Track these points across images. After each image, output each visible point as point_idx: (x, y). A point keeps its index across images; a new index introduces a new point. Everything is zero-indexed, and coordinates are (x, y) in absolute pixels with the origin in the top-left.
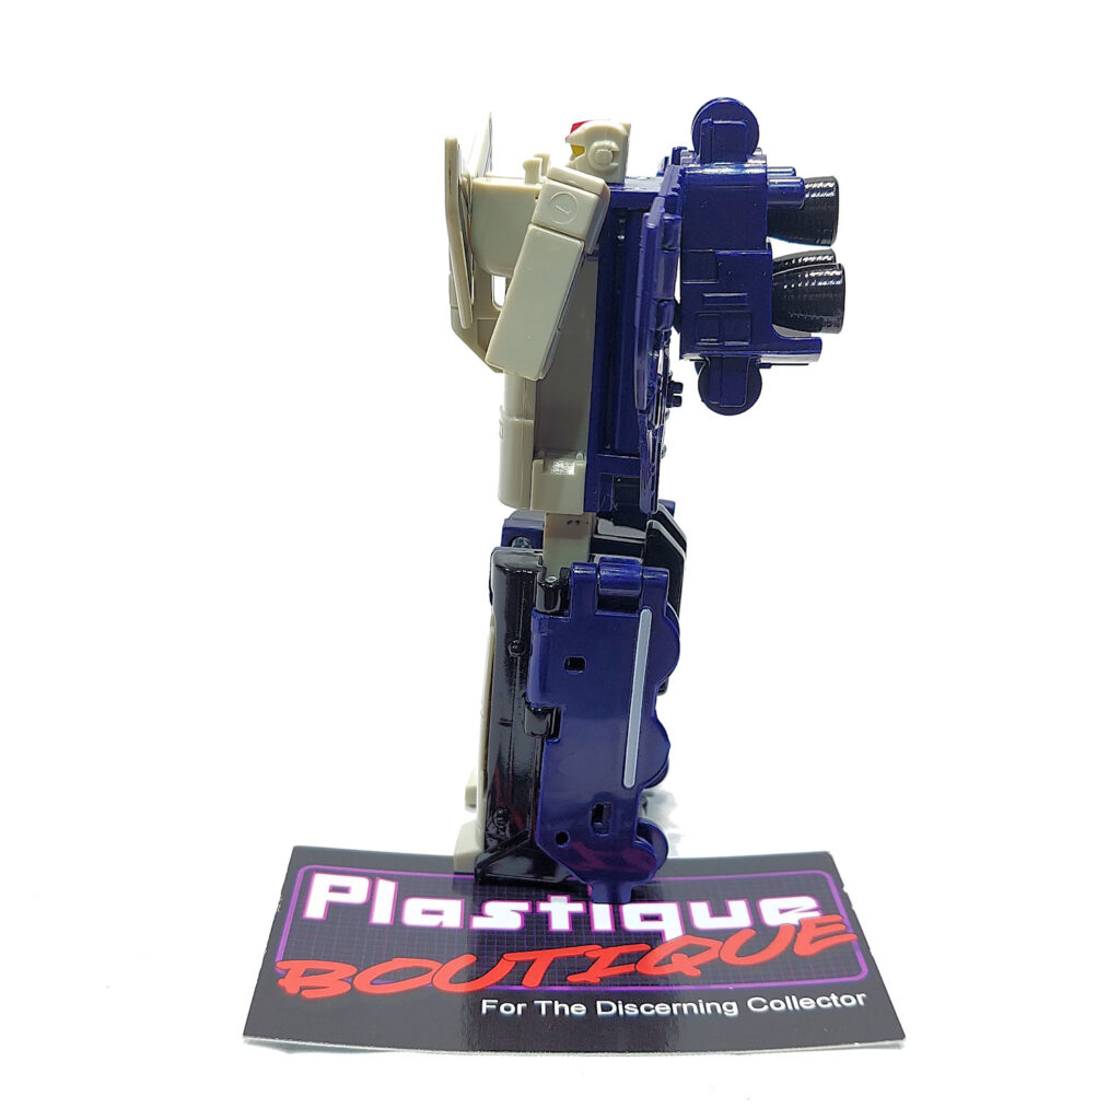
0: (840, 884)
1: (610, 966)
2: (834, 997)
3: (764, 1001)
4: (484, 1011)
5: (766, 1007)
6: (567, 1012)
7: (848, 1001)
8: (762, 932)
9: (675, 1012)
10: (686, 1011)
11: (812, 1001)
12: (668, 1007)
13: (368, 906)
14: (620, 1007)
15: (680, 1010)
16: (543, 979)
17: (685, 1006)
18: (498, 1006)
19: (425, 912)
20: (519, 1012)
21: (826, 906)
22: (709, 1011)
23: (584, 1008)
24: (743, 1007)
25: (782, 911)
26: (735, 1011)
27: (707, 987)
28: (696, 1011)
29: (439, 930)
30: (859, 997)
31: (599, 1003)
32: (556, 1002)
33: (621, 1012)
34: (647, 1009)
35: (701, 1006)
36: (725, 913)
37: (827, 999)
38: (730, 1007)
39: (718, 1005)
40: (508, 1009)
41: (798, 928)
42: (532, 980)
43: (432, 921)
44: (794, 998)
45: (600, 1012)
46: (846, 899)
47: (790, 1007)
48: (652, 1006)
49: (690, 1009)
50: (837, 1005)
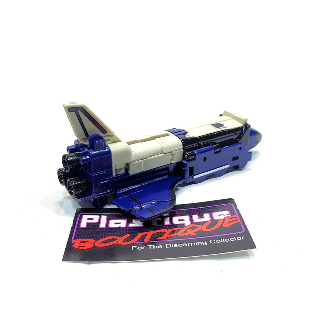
0: (236, 207)
1: (169, 234)
2: (235, 238)
3: (214, 240)
4: (133, 249)
5: (215, 242)
6: (157, 248)
7: (239, 239)
8: (214, 222)
9: (188, 245)
10: (192, 245)
11: (229, 240)
12: (186, 244)
13: (99, 223)
14: (173, 245)
15: (190, 245)
16: (150, 239)
17: (191, 244)
18: (137, 247)
19: (116, 223)
20: (143, 249)
21: (232, 213)
22: (198, 244)
23: (162, 246)
24: (208, 243)
25: (219, 215)
26: (206, 244)
27: (198, 238)
28: (195, 245)
29: (120, 228)
30: (242, 237)
31: (166, 245)
32: (154, 245)
33: (173, 247)
34: (180, 245)
35: (196, 243)
36: (203, 217)
37: (233, 239)
38: (204, 243)
39: (201, 243)
40: (140, 248)
41: (224, 220)
42: (147, 240)
43: (117, 226)
44: (223, 239)
45: (166, 247)
46: (238, 211)
47: (222, 242)
48: (182, 244)
49: (193, 244)
50: (236, 240)
